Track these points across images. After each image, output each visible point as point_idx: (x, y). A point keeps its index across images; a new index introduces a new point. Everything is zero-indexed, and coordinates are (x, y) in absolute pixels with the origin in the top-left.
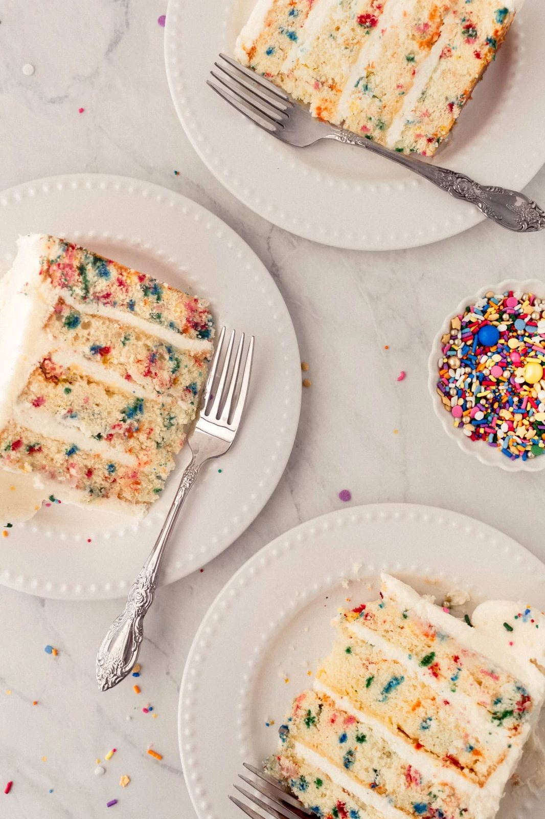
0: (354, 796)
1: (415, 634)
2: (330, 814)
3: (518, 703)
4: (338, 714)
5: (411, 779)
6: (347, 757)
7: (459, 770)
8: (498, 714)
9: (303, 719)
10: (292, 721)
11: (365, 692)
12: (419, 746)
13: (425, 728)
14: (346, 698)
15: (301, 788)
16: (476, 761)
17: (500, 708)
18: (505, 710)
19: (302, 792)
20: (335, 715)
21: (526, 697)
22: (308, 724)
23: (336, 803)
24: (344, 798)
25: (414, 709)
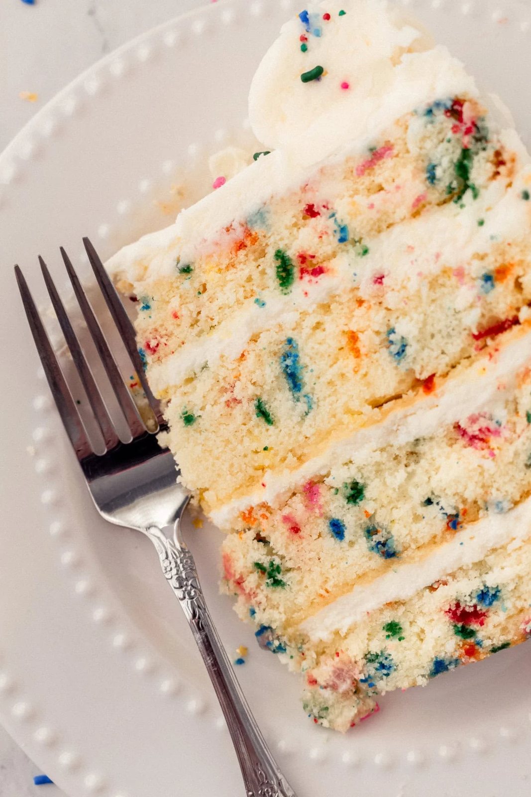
0: (453, 575)
1: (227, 268)
2: (461, 644)
3: (455, 129)
4: (286, 511)
5: (482, 440)
6: (373, 543)
7: (516, 328)
8: (455, 184)
9: (263, 587)
10: (257, 610)
11: (277, 431)
12: (428, 384)
13: (403, 351)
14: (268, 477)
15: (385, 671)
16: (518, 286)
17: (446, 174)
18: (456, 166)
19: (393, 674)
20: (286, 519)
21: (452, 106)
22: (277, 583)
23: (447, 619)
24: (445, 596)
25: (357, 353)
